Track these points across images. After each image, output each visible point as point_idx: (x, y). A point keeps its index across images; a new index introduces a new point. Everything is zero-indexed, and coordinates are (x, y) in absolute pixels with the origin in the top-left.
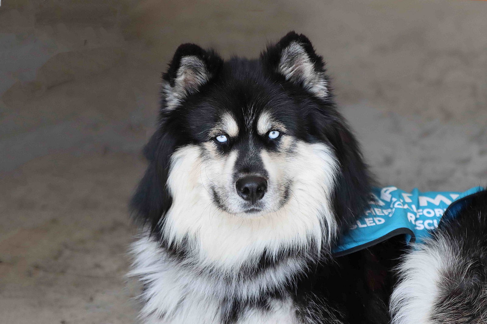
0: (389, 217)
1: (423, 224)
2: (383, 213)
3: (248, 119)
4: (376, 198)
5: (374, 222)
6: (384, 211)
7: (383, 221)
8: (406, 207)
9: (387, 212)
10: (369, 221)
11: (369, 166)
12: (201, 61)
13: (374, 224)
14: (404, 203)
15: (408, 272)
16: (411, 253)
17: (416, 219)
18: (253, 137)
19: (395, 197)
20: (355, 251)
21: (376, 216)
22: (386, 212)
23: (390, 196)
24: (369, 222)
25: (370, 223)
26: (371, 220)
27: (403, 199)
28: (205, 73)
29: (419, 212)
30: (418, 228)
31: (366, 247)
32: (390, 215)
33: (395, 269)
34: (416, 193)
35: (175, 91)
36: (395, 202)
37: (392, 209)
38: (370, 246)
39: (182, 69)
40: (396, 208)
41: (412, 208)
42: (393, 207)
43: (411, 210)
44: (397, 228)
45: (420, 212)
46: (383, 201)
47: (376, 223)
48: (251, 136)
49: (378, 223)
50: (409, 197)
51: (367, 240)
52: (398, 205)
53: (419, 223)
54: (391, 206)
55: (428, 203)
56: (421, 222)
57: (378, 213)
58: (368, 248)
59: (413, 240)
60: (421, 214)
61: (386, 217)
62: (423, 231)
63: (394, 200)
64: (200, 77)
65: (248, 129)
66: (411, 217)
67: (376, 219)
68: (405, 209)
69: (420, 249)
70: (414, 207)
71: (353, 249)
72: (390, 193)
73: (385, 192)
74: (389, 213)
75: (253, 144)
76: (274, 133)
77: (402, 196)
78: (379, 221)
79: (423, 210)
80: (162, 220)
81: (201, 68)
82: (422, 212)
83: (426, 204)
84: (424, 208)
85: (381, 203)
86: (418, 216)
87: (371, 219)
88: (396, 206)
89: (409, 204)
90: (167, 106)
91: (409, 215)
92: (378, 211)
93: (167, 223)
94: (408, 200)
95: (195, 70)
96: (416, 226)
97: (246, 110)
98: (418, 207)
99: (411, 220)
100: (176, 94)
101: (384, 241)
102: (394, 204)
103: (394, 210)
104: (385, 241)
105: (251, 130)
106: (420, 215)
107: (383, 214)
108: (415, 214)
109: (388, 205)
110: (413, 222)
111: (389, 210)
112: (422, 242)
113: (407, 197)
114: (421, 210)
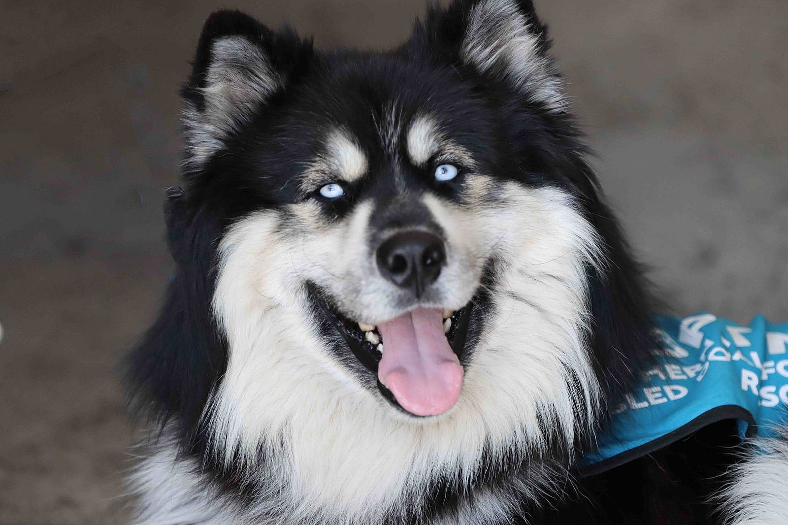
0: (697, 381)
1: (777, 393)
2: (684, 373)
3: (388, 134)
4: (668, 340)
5: (664, 395)
6: (687, 370)
7: (684, 392)
8: (737, 356)
9: (693, 370)
10: (653, 393)
11: (648, 268)
12: (255, 48)
13: (665, 400)
14: (732, 349)
15: (746, 502)
16: (752, 461)
17: (761, 384)
18: (403, 170)
19: (710, 338)
20: (625, 462)
21: (669, 382)
22: (690, 372)
23: (700, 336)
24: (653, 397)
25: (656, 399)
26: (657, 392)
27: (730, 339)
28: (268, 74)
29: (766, 368)
30: (765, 403)
31: (648, 452)
32: (700, 378)
33: (716, 497)
34: (761, 325)
35: (208, 122)
36: (711, 349)
37: (703, 363)
38: (655, 449)
39: (215, 70)
40: (711, 362)
41: (751, 360)
42: (706, 360)
43: (750, 363)
44: (713, 407)
45: (769, 369)
46: (684, 346)
47: (668, 398)
48: (397, 169)
49: (672, 397)
50: (745, 335)
51: (651, 436)
52: (717, 354)
53: (766, 392)
54: (702, 358)
55: (785, 346)
56: (773, 389)
57: (673, 376)
58: (650, 454)
59: (753, 431)
60: (772, 371)
61: (691, 384)
62: (775, 409)
63: (709, 343)
64: (259, 85)
65: (389, 156)
66: (750, 378)
67: (668, 389)
68: (732, 363)
69: (769, 450)
70: (755, 356)
71: (619, 457)
72: (701, 330)
73: (690, 326)
74: (698, 373)
75: (403, 184)
76: (445, 170)
77: (727, 332)
78: (676, 392)
79: (776, 363)
80: (210, 406)
81: (257, 62)
82: (775, 367)
83: (782, 350)
84: (778, 358)
85: (679, 352)
86: (765, 377)
87: (658, 389)
88: (712, 357)
89: (744, 351)
90: (193, 155)
91: (745, 374)
92: (673, 371)
93: (221, 410)
94: (742, 342)
95: (245, 69)
96: (760, 398)
97: (381, 117)
98: (765, 356)
99: (749, 387)
100: (209, 127)
101: (687, 437)
102: (707, 353)
103: (707, 365)
104: (689, 436)
105: (397, 157)
106: (769, 375)
107: (684, 377)
108: (759, 373)
109: (696, 355)
110: (755, 391)
111: (698, 367)
112: (774, 435)
113: (738, 336)
114: (771, 364)
